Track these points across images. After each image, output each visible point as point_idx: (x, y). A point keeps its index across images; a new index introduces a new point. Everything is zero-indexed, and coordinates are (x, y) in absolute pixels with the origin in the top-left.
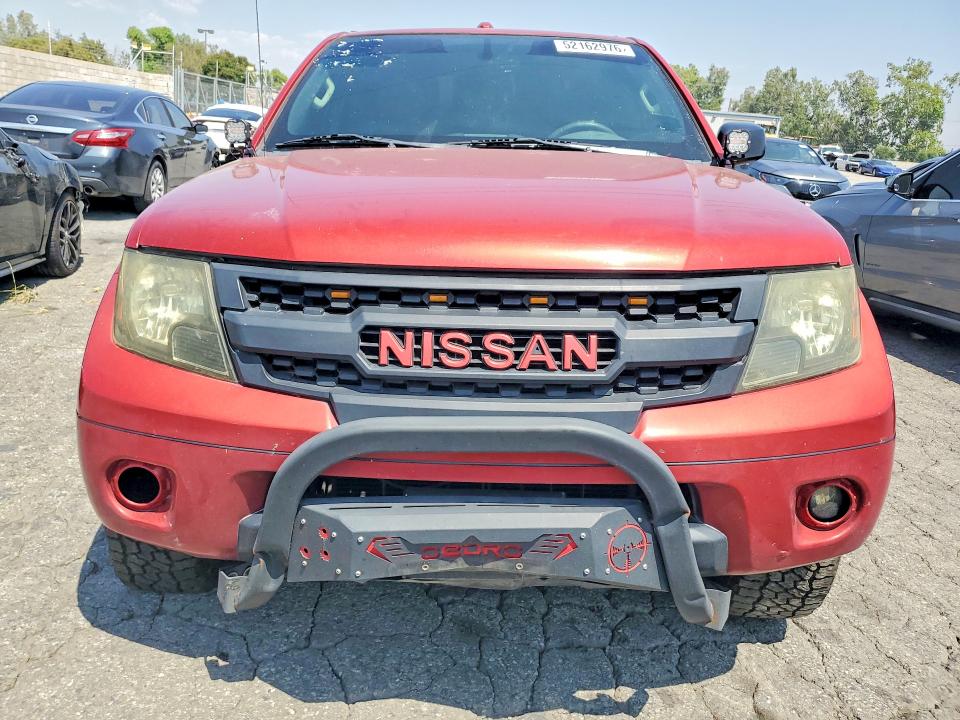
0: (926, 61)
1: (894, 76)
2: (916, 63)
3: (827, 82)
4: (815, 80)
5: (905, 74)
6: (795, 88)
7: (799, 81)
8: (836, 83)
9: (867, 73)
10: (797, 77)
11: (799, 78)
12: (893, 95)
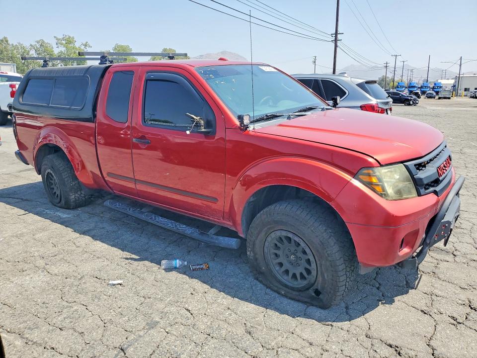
0: (71, 36)
1: (59, 42)
2: (67, 37)
3: (27, 45)
4: (19, 44)
5: (64, 42)
6: (9, 48)
7: (11, 44)
8: (31, 45)
9: (46, 41)
10: (9, 42)
11: (10, 42)
12: (61, 52)
